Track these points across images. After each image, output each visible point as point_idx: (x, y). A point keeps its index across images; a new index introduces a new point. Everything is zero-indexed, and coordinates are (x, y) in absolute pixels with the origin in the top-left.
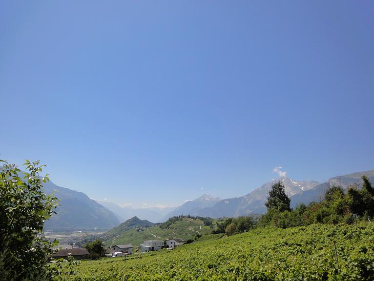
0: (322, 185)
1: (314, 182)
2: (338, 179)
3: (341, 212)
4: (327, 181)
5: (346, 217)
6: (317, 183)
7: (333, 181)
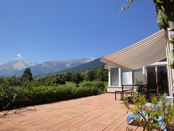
0: (39, 64)
1: (35, 63)
2: (46, 63)
3: (54, 83)
4: (41, 63)
5: (55, 84)
6: (37, 63)
7: (44, 63)
